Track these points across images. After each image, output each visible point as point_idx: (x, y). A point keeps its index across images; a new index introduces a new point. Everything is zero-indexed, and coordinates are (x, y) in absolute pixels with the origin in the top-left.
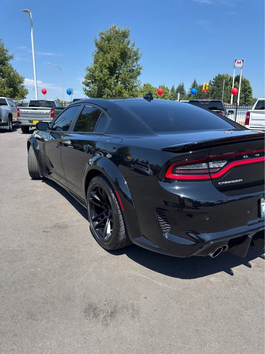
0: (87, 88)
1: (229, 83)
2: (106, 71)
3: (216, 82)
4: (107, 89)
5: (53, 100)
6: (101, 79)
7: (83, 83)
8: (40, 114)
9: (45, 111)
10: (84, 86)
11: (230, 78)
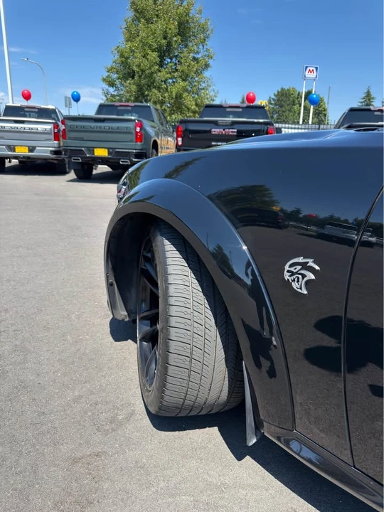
0: (111, 90)
1: (297, 102)
2: (154, 56)
3: (278, 100)
4: (154, 91)
5: (54, 107)
6: (143, 71)
7: (104, 80)
8: (31, 132)
9: (40, 127)
10: (105, 86)
11: (298, 95)
